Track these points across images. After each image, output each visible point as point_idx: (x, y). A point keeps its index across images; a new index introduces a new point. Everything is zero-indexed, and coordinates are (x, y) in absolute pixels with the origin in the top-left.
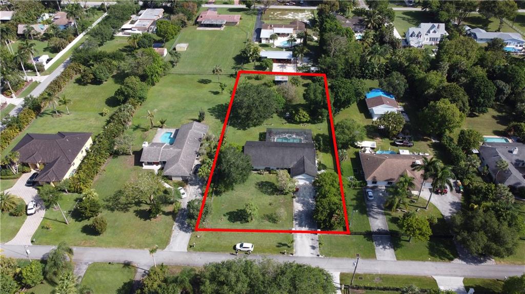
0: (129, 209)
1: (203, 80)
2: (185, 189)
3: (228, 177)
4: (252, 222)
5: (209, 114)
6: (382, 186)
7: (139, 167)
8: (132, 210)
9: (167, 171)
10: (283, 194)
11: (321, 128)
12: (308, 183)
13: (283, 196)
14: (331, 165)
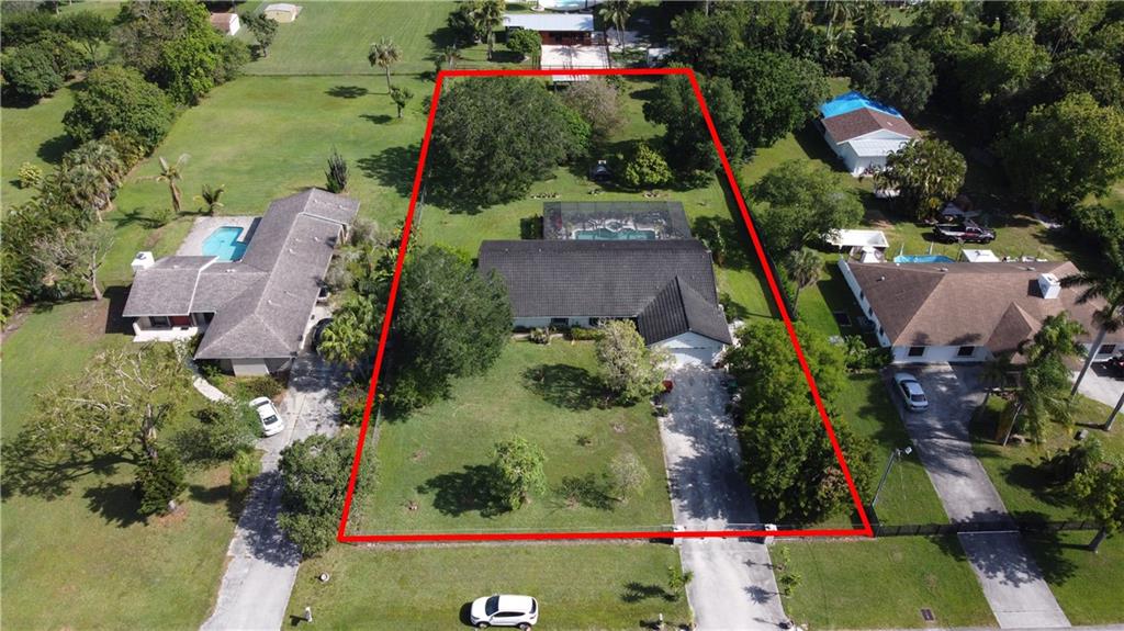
0: (66, 483)
1: (342, 88)
2: (277, 404)
3: (429, 353)
4: (525, 508)
5: (362, 172)
6: (940, 362)
7: (121, 337)
8: (77, 489)
9: (215, 343)
10: (619, 404)
11: (706, 202)
12: (696, 362)
13: (621, 410)
14: (760, 305)
